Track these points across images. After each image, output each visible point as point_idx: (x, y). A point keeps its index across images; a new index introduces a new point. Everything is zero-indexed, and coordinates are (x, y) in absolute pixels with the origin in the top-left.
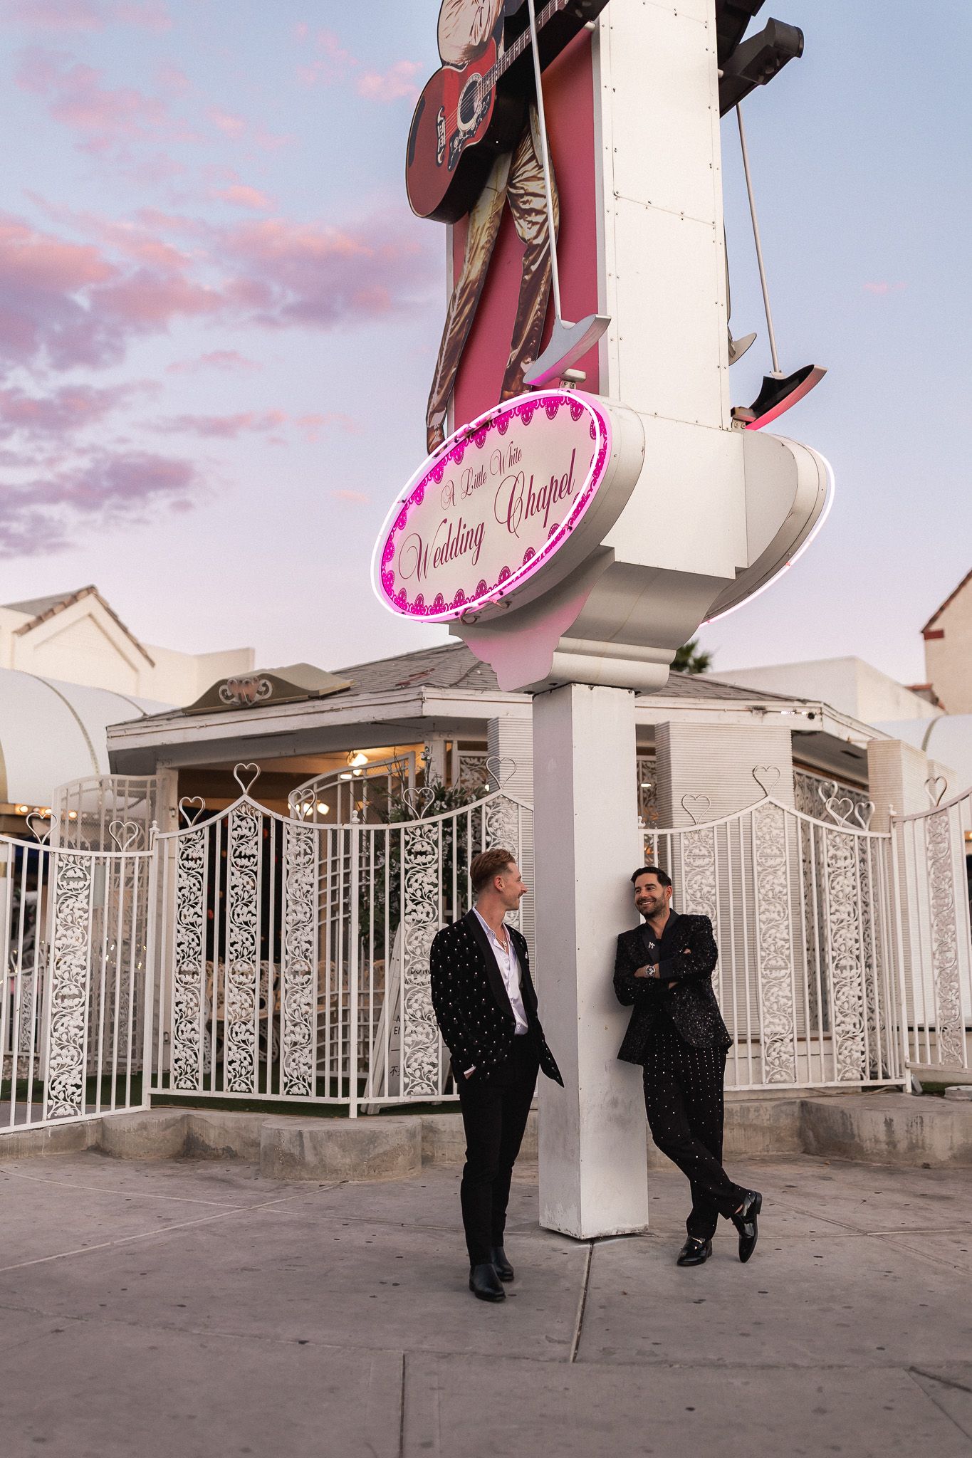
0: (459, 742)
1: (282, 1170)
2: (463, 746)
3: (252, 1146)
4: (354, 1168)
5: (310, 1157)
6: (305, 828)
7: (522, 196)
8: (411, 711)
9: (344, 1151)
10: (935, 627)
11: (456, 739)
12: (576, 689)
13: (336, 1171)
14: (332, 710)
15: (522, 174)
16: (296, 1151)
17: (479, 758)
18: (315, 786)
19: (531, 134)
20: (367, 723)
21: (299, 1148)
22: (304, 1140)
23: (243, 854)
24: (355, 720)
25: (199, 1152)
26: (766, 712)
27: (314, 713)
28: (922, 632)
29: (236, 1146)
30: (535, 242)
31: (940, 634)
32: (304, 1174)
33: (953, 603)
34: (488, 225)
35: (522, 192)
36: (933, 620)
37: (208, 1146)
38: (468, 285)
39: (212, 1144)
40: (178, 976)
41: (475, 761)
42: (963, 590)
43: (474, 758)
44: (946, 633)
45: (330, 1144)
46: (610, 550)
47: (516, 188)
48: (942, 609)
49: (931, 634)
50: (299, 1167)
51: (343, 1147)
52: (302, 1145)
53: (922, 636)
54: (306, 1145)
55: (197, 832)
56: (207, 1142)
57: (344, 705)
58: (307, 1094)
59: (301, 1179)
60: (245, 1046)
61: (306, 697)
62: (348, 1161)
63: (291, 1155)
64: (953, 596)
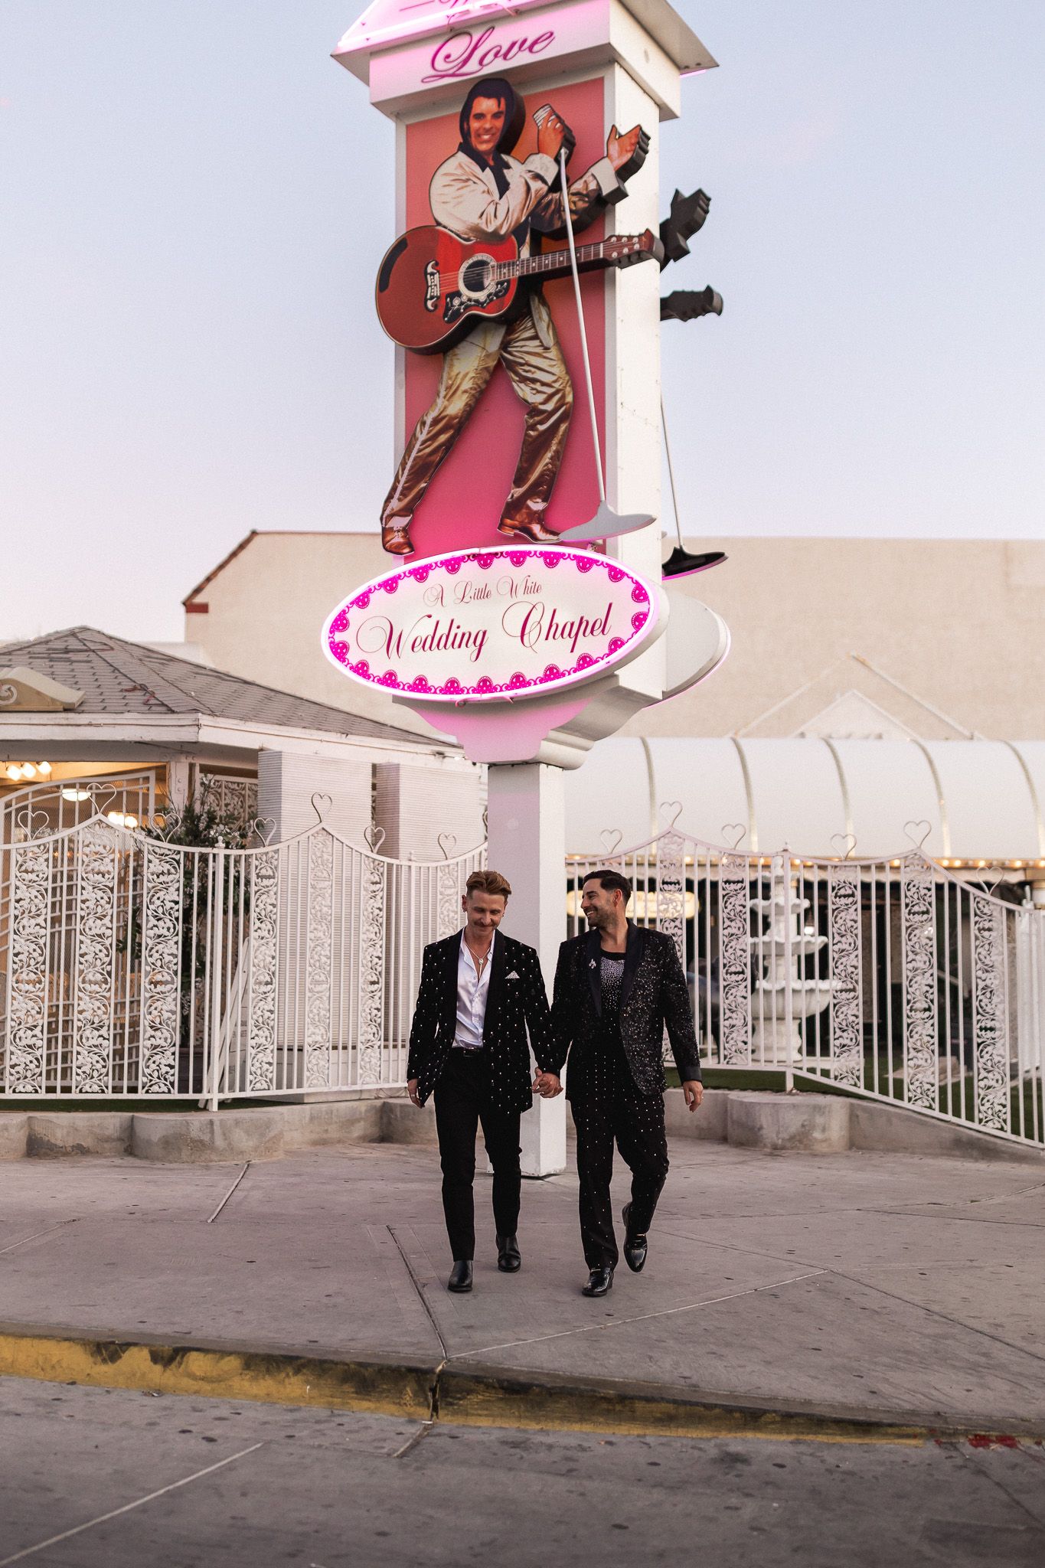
0: (200, 765)
1: (191, 1154)
2: (205, 770)
3: (107, 1141)
4: (256, 1149)
5: (219, 1142)
6: (169, 850)
7: (522, 365)
8: (186, 735)
9: (248, 1135)
10: (199, 599)
11: (199, 762)
12: (543, 767)
13: (242, 1152)
14: (90, 725)
15: (522, 347)
16: (206, 1138)
17: (238, 784)
18: (30, 796)
19: (531, 316)
20: (130, 742)
21: (209, 1135)
22: (215, 1127)
23: (96, 870)
24: (119, 738)
25: (44, 1150)
26: (444, 757)
27: (68, 725)
28: (184, 604)
29: (87, 1143)
30: (542, 407)
31: (203, 609)
32: (214, 1157)
33: (222, 574)
34: (472, 374)
35: (523, 361)
36: (198, 591)
37: (56, 1145)
38: (445, 417)
39: (60, 1143)
40: (15, 985)
41: (235, 786)
42: (234, 562)
43: (234, 783)
44: (211, 608)
45: (237, 1130)
46: (616, 676)
47: (510, 353)
48: (208, 579)
49: (194, 606)
50: (208, 1152)
51: (247, 1132)
52: (212, 1132)
53: (183, 609)
54: (216, 1131)
55: (39, 846)
56: (53, 1141)
57: (107, 722)
58: (169, 1092)
59: (211, 1161)
60: (97, 1051)
61: (61, 708)
62: (251, 1143)
63: (201, 1141)
64: (221, 567)
